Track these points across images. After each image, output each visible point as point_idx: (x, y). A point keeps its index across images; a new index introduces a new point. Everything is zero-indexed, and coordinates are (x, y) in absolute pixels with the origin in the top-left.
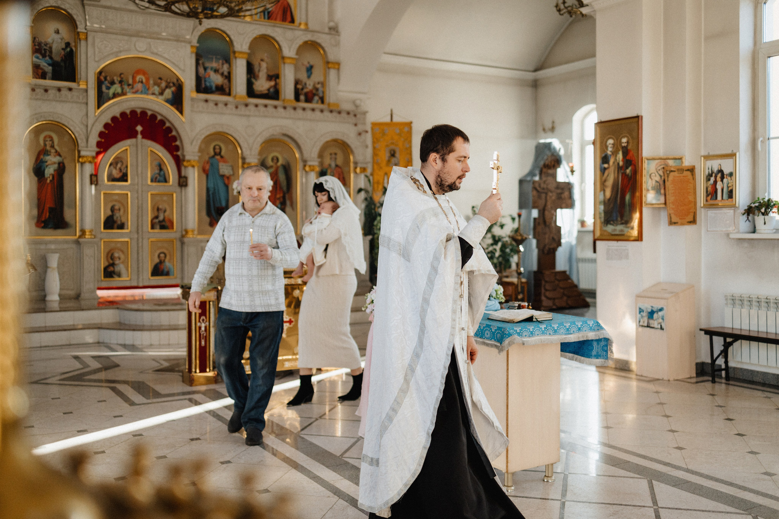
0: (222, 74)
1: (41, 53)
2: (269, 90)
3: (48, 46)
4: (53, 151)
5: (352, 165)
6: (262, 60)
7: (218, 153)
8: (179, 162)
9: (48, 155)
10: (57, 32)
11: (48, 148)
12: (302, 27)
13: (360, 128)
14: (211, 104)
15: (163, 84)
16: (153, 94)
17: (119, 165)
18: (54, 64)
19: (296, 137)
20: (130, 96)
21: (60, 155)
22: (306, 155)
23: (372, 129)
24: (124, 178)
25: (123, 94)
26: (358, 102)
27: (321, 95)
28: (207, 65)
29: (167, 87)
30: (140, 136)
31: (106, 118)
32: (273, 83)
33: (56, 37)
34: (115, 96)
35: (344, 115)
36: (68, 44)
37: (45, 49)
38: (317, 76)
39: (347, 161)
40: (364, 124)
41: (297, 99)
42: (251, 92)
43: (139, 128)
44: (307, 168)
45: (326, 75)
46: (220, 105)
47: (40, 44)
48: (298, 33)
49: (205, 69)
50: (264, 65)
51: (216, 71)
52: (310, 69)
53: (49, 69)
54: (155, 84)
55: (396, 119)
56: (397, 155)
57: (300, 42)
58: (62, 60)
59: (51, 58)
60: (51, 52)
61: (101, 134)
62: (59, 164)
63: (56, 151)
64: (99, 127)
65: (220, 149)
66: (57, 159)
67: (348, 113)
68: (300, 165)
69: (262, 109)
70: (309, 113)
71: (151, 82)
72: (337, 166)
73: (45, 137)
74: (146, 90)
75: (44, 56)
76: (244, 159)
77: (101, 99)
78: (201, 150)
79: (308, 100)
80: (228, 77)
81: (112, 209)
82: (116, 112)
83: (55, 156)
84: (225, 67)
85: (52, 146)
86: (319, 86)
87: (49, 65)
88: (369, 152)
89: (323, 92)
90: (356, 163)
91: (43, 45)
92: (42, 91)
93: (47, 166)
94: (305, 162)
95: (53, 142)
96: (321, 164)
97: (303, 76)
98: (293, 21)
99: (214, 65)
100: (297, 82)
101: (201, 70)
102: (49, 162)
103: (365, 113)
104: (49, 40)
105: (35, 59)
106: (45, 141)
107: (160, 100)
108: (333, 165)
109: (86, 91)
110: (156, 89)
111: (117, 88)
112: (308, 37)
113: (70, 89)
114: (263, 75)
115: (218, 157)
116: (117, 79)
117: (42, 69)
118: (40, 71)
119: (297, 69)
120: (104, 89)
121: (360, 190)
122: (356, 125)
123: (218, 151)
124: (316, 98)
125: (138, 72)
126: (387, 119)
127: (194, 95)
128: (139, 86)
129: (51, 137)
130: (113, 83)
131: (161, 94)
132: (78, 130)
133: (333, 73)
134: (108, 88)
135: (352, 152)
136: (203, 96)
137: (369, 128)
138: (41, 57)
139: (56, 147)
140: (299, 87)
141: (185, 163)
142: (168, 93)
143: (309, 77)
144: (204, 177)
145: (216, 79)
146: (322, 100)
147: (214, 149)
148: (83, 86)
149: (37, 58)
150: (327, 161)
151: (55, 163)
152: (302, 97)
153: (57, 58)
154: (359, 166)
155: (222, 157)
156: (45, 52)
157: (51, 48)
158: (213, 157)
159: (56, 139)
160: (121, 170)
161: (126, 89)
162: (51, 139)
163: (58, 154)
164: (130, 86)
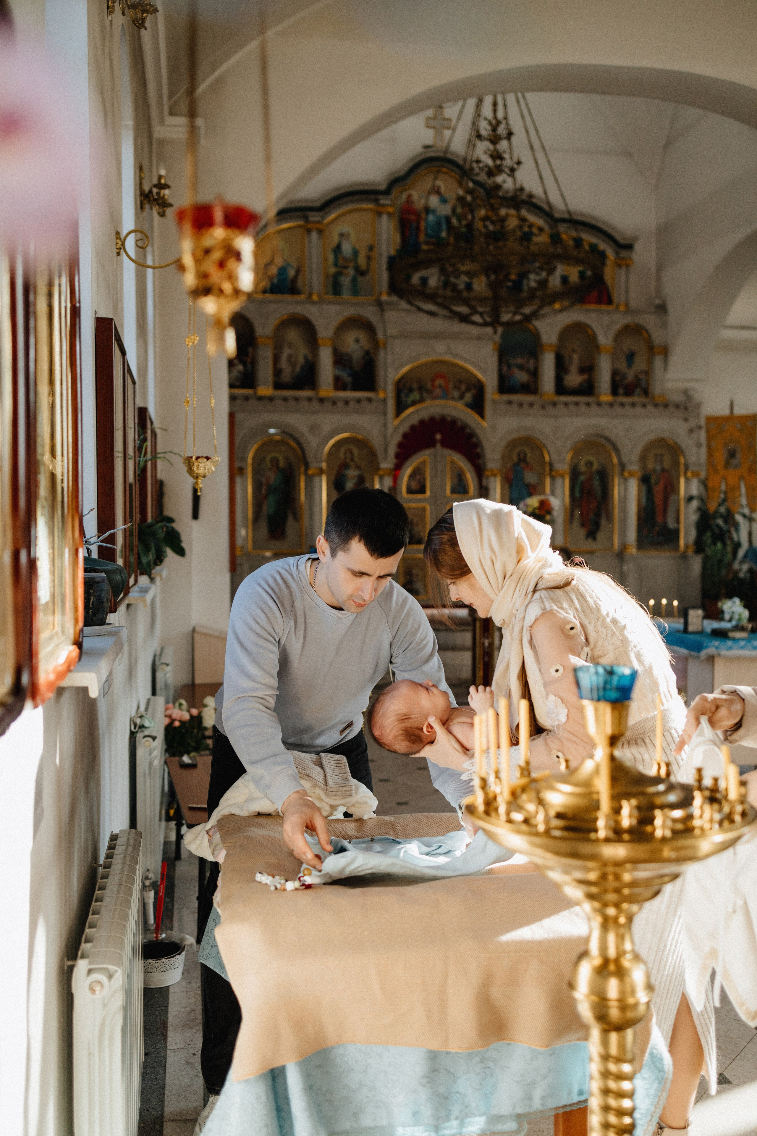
0: (528, 371)
1: (343, 365)
2: (581, 384)
3: (349, 356)
4: (353, 464)
5: (682, 469)
6: (574, 351)
7: (522, 460)
8: (480, 471)
9: (348, 469)
10: (357, 341)
11: (348, 461)
12: (622, 308)
13: (692, 423)
14: (515, 406)
15: (463, 387)
16: (453, 398)
17: (418, 477)
18: (354, 375)
19: (613, 438)
20: (429, 402)
22: (625, 458)
23: (707, 424)
24: (422, 490)
25: (422, 400)
26: (690, 393)
27: (644, 385)
28: (513, 361)
29: (468, 389)
30: (438, 445)
31: (405, 428)
32: (585, 377)
33: (356, 346)
34: (414, 403)
35: (671, 409)
36: (367, 353)
37: (345, 360)
38: (640, 365)
39: (676, 464)
40: (698, 416)
41: (614, 392)
42: (561, 389)
43: (438, 437)
44: (626, 474)
45: (650, 362)
46: (525, 407)
47: (339, 354)
48: (616, 316)
49: (509, 366)
50: (576, 357)
51: (521, 367)
52: (631, 357)
53: (349, 380)
54: (456, 388)
55: (737, 411)
56: (739, 455)
57: (618, 326)
58: (361, 370)
59: (351, 368)
60: (351, 362)
61: (400, 445)
62: (358, 477)
63: (356, 465)
64: (397, 438)
65: (525, 455)
66: (357, 472)
67: (677, 406)
68: (617, 470)
69: (573, 408)
70: (628, 409)
71: (451, 386)
72: (663, 470)
73: (345, 450)
74: (446, 396)
75: (345, 367)
76: (551, 465)
77: (400, 408)
78: (504, 457)
79: (629, 392)
80: (535, 373)
82: (415, 420)
83: (355, 470)
84: (531, 364)
85: (352, 459)
86: (642, 377)
87: (350, 375)
88: (703, 452)
89: (648, 383)
90: (686, 467)
91: (343, 355)
92: (343, 403)
93: (347, 480)
94: (623, 467)
95: (353, 455)
96: (644, 468)
97: (622, 366)
98: (609, 301)
99: (519, 361)
100: (615, 373)
101: (505, 369)
102: (349, 476)
103: (699, 405)
104: (349, 350)
105: (336, 371)
106: (345, 453)
107: (460, 405)
108: (658, 468)
109: (384, 401)
110: (456, 394)
111: (415, 395)
112: (628, 320)
113: (369, 400)
114: (574, 368)
115: (523, 465)
116: (415, 385)
117: (343, 380)
118: (342, 383)
119: (614, 358)
120: (403, 398)
121: (690, 499)
122: (686, 420)
123: (522, 456)
124: (638, 391)
125: (438, 376)
126: (726, 412)
127: (497, 397)
128: (438, 392)
130: (411, 390)
131: (461, 397)
132: (377, 442)
133: (658, 361)
134: (407, 396)
135: (682, 452)
136: (506, 397)
137: (703, 423)
138: (342, 369)
139: (356, 460)
140: (618, 378)
141: (487, 473)
142: (468, 397)
143: (630, 365)
144: (507, 487)
145: (522, 377)
146: (646, 392)
147: (519, 454)
148: (382, 395)
149: (339, 369)
150: (651, 464)
151: (354, 477)
152: (621, 391)
153: (357, 368)
154: (691, 468)
155: (527, 464)
156: (346, 363)
157: (351, 358)
158: (516, 465)
159: (356, 452)
160: (419, 482)
161: (425, 395)
162: (351, 451)
163: (358, 467)
164: (429, 392)
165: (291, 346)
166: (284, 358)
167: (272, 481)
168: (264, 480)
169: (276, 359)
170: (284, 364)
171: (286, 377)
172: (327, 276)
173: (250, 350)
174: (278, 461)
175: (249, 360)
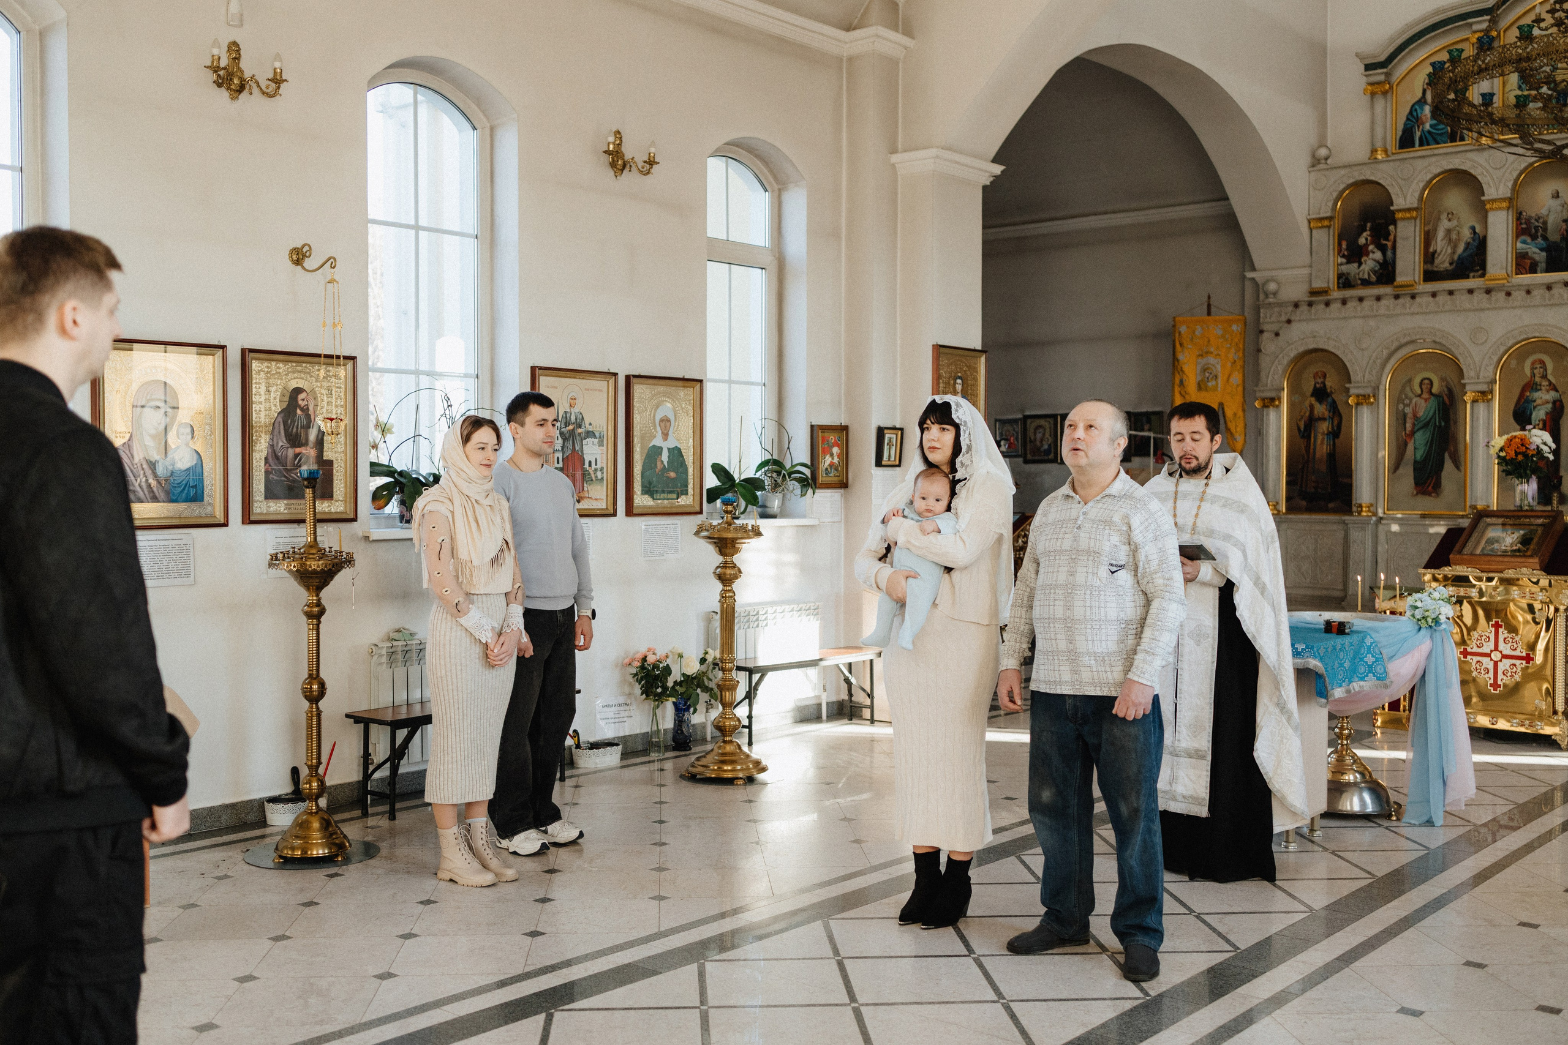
1: (1530, 235)
3: (1541, 221)
4: (1545, 383)
9: (1537, 390)
10: (1556, 195)
11: (1537, 379)
18: (1550, 248)
21: (1557, 391)
33: (1555, 204)
37: (1536, 228)
47: (1528, 221)
53: (1541, 256)
58: (1563, 238)
59: (1545, 238)
60: (1545, 229)
62: (1554, 402)
63: (1550, 383)
66: (1551, 396)
73: (1533, 363)
75: (1534, 238)
83: (1548, 391)
85: (1544, 377)
87: (1542, 250)
91: (1533, 221)
92: (1523, 293)
93: (1535, 407)
95: (1546, 370)
102: (1539, 402)
104: (1544, 212)
105: (1519, 245)
106: (1533, 369)
113: (1565, 285)
117: (1531, 258)
118: (1528, 262)
129: (1542, 362)
138: (1529, 240)
139: (1550, 377)
149: (1524, 242)
151: (1547, 402)
153: (1554, 237)
156: (1537, 231)
157: (1545, 223)
159: (1550, 366)
163: (1552, 388)
165: (1451, 216)
166: (1441, 234)
167: (1421, 414)
168: (1408, 410)
169: (1428, 238)
170: (1440, 243)
171: (1443, 262)
173: (1391, 228)
174: (1431, 384)
175: (1389, 244)
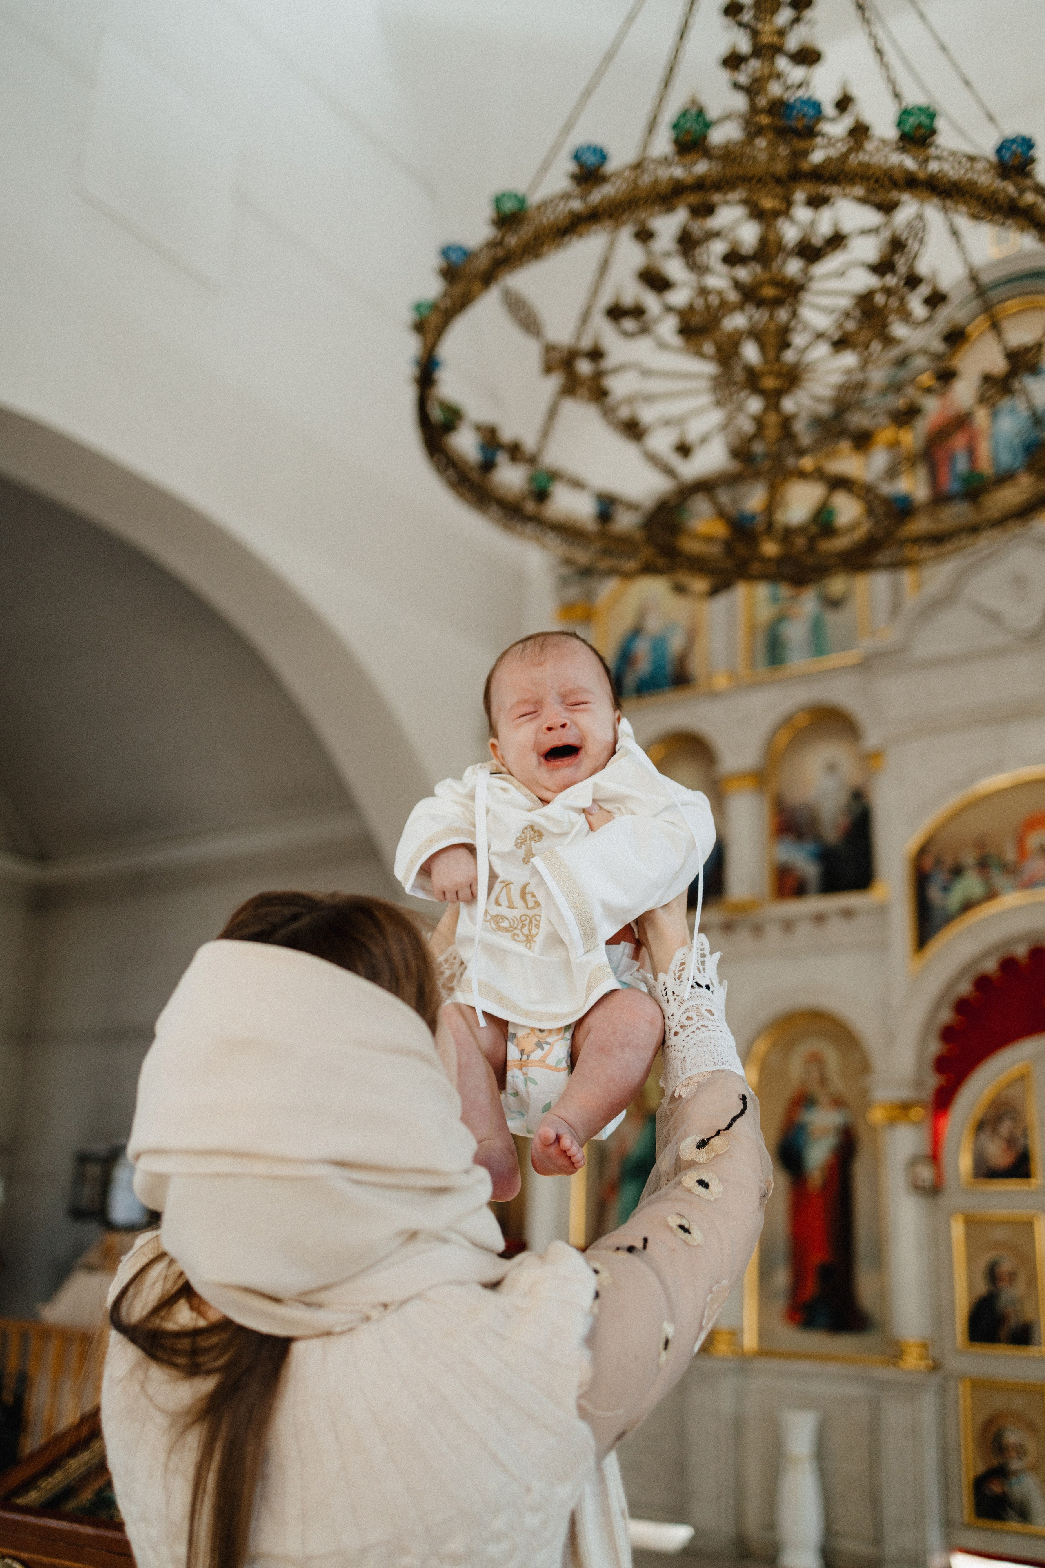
1: (795, 835)
3: (810, 809)
4: (826, 1095)
10: (832, 768)
11: (814, 1087)
17: (1006, 1128)
18: (825, 856)
20: (1010, 899)
24: (1021, 1167)
25: (990, 896)
33: (831, 783)
34: (967, 906)
36: (856, 794)
37: (804, 823)
47: (791, 811)
53: (812, 870)
58: (844, 839)
59: (817, 838)
60: (818, 824)
61: (944, 1033)
62: (843, 1130)
63: (834, 1095)
66: (836, 1118)
73: (808, 1058)
75: (802, 839)
77: (927, 925)
81: (993, 1274)
83: (830, 1109)
85: (825, 1084)
87: (813, 858)
91: (800, 812)
92: (781, 931)
93: (811, 1141)
95: (827, 1072)
102: (815, 1129)
104: (812, 794)
105: (778, 850)
106: (805, 1069)
109: (885, 911)
111: (970, 885)
113: (851, 914)
116: (969, 858)
117: (796, 873)
118: (793, 879)
120: (935, 893)
125: (1031, 824)
128: (1038, 866)
130: (957, 871)
132: (871, 1025)
134: (946, 889)
138: (792, 843)
148: (879, 896)
149: (787, 847)
151: (830, 1130)
153: (833, 836)
156: (804, 827)
157: (817, 813)
160: (1011, 1142)
161: (999, 879)
162: (816, 1059)
163: (838, 1103)
164: (1011, 870)
172: (752, 629)
